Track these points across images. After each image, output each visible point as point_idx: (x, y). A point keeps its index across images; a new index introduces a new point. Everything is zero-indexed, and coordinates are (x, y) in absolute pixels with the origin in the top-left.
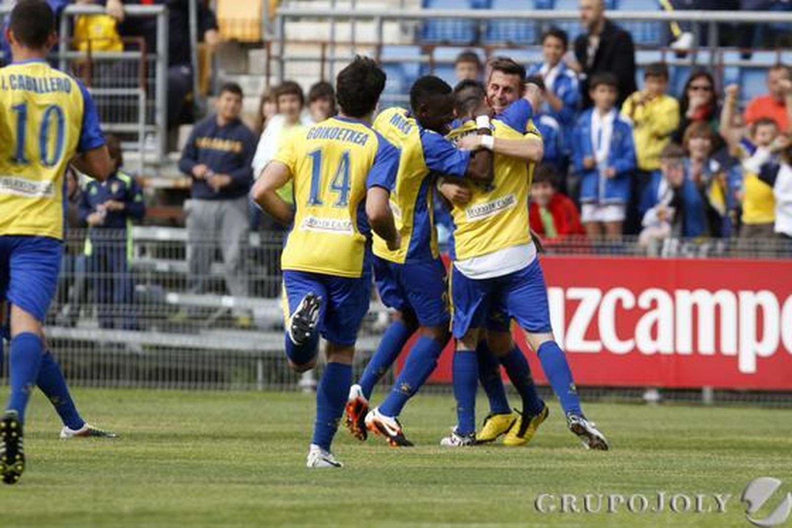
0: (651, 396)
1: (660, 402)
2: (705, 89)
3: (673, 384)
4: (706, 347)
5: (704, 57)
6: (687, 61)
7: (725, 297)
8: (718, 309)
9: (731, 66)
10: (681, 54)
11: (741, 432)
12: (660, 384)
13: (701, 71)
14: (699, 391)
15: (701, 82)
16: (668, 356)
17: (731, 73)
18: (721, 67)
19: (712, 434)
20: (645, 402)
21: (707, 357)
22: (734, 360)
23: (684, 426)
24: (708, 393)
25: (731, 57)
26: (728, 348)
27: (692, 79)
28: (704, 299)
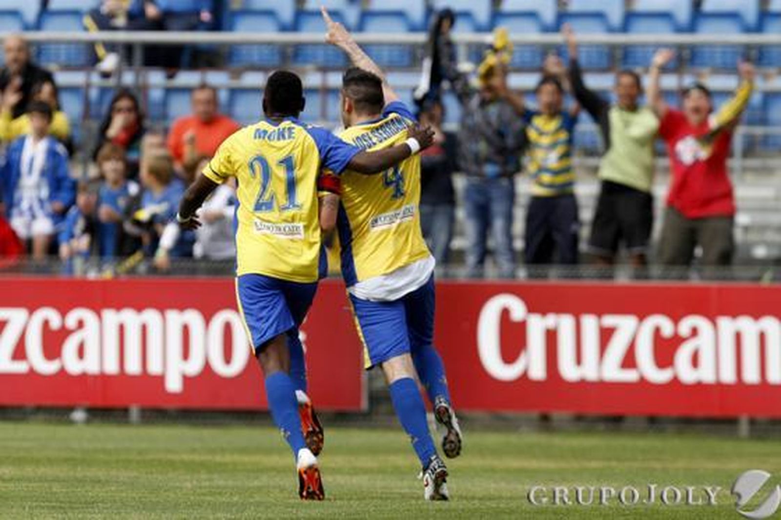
0: (79, 415)
1: (88, 422)
2: (129, 110)
3: (100, 403)
4: (133, 367)
5: (128, 78)
6: (111, 82)
7: (151, 316)
8: (144, 329)
9: (156, 87)
10: (106, 75)
11: (169, 451)
12: (87, 403)
13: (124, 92)
14: (126, 411)
15: (124, 103)
16: (95, 377)
17: (156, 95)
18: (144, 89)
19: (140, 453)
20: (71, 423)
21: (133, 377)
22: (160, 380)
23: (110, 446)
24: (134, 412)
25: (156, 78)
26: (154, 368)
27: (116, 100)
28: (130, 318)
